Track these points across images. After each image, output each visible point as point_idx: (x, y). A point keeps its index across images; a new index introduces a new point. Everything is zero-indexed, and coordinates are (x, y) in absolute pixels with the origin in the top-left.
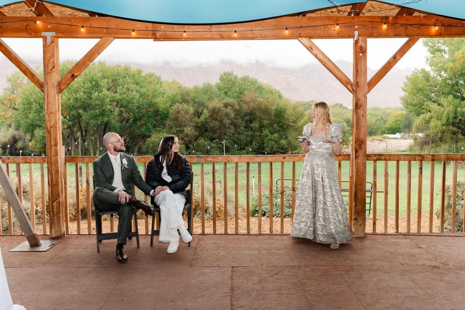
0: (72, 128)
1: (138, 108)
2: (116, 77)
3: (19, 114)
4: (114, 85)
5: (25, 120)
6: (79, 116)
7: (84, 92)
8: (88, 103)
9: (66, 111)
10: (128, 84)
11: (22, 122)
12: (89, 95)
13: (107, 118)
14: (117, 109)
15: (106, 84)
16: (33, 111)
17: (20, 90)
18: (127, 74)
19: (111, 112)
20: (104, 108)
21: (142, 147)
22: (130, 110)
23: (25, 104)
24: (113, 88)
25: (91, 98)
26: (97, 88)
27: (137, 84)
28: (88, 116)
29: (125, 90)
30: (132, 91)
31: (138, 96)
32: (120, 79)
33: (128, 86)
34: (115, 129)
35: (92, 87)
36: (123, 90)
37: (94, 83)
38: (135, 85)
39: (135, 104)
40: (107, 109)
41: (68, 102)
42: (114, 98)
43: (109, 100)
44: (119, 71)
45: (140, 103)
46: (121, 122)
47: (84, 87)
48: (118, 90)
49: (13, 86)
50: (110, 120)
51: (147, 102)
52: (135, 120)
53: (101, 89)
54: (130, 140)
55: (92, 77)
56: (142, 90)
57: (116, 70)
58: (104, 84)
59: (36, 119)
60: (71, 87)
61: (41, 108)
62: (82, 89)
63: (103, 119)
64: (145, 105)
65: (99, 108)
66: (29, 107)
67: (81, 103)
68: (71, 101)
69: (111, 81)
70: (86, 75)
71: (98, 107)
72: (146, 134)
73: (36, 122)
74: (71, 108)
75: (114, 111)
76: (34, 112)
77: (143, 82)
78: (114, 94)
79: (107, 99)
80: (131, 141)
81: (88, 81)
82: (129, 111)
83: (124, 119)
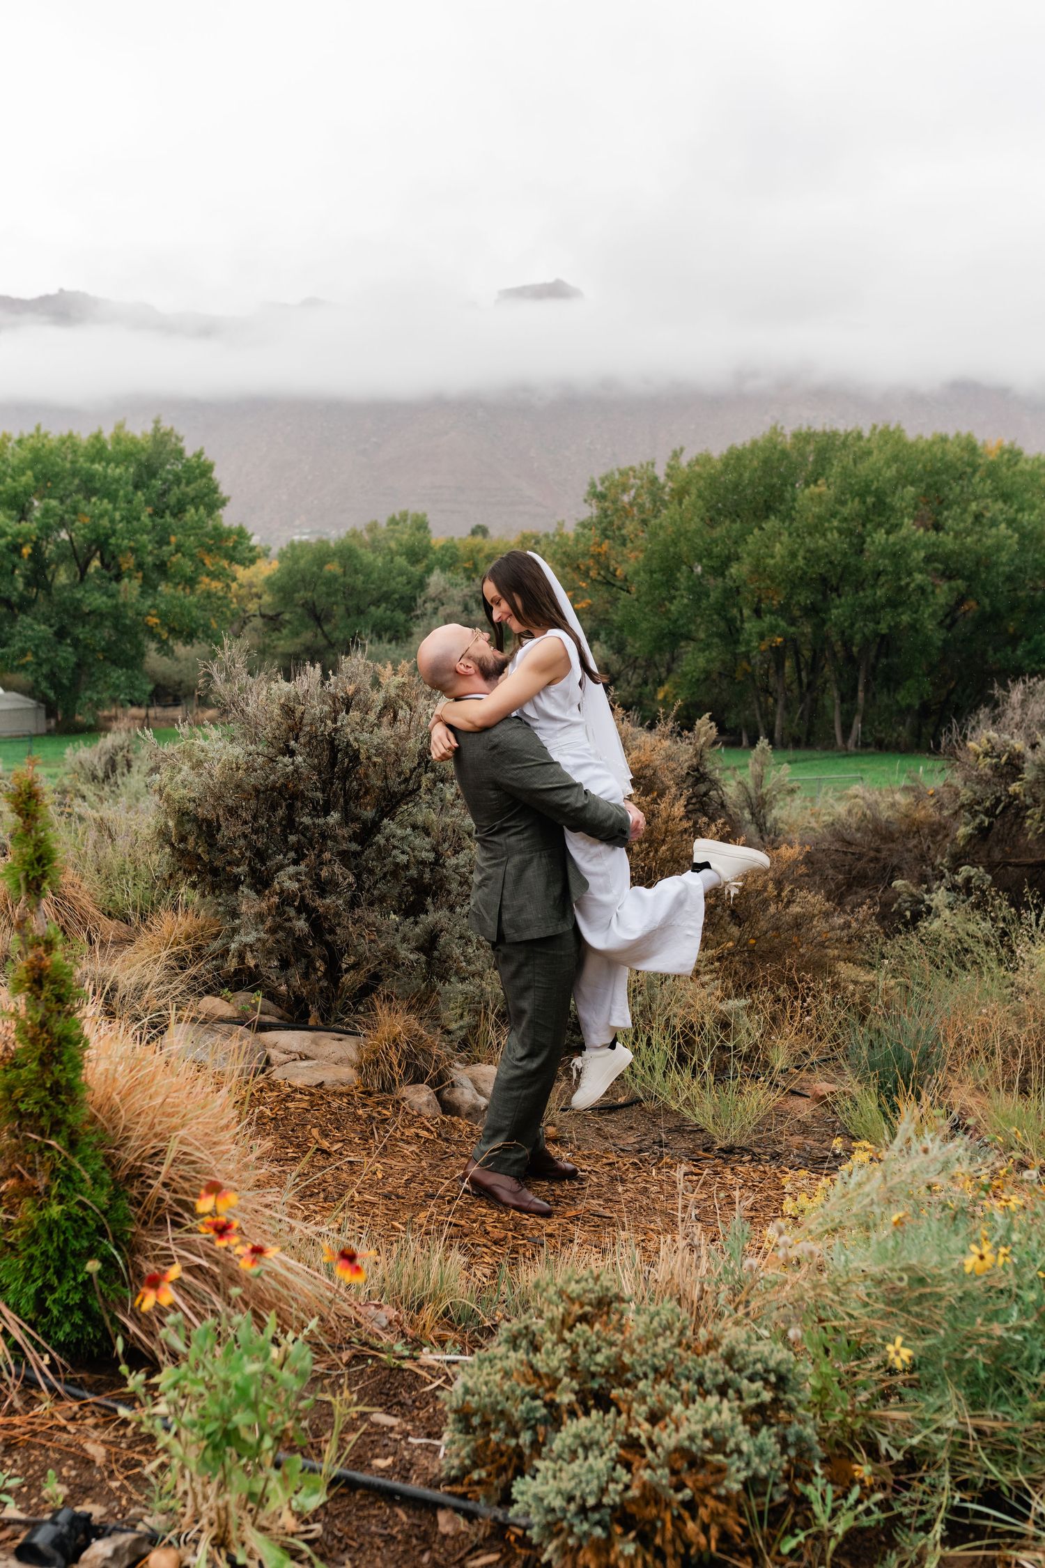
1: (1010, 578)
2: (938, 478)
4: (930, 502)
7: (840, 532)
8: (849, 565)
10: (976, 498)
12: (858, 542)
13: (911, 616)
14: (944, 586)
18: (972, 465)
19: (925, 593)
20: (902, 583)
22: (983, 588)
23: (654, 571)
25: (861, 551)
26: (880, 515)
27: (1006, 498)
29: (969, 520)
30: (994, 523)
31: (1015, 540)
32: (951, 483)
33: (981, 508)
34: (928, 651)
35: (866, 513)
36: (964, 521)
37: (870, 500)
38: (1003, 500)
39: (1002, 568)
40: (912, 585)
41: (791, 565)
42: (937, 549)
43: (922, 554)
44: (948, 458)
45: (1018, 563)
47: (839, 513)
48: (948, 522)
49: (605, 513)
50: (918, 620)
53: (895, 521)
55: (866, 481)
56: (1025, 517)
57: (937, 454)
58: (904, 505)
59: (686, 617)
62: (836, 523)
63: (898, 619)
64: (1030, 570)
65: (888, 582)
66: (667, 579)
67: (829, 567)
68: (799, 562)
69: (923, 491)
70: (845, 474)
71: (883, 579)
74: (797, 581)
75: (934, 593)
77: (1026, 491)
78: (938, 533)
81: (855, 493)
82: (979, 590)
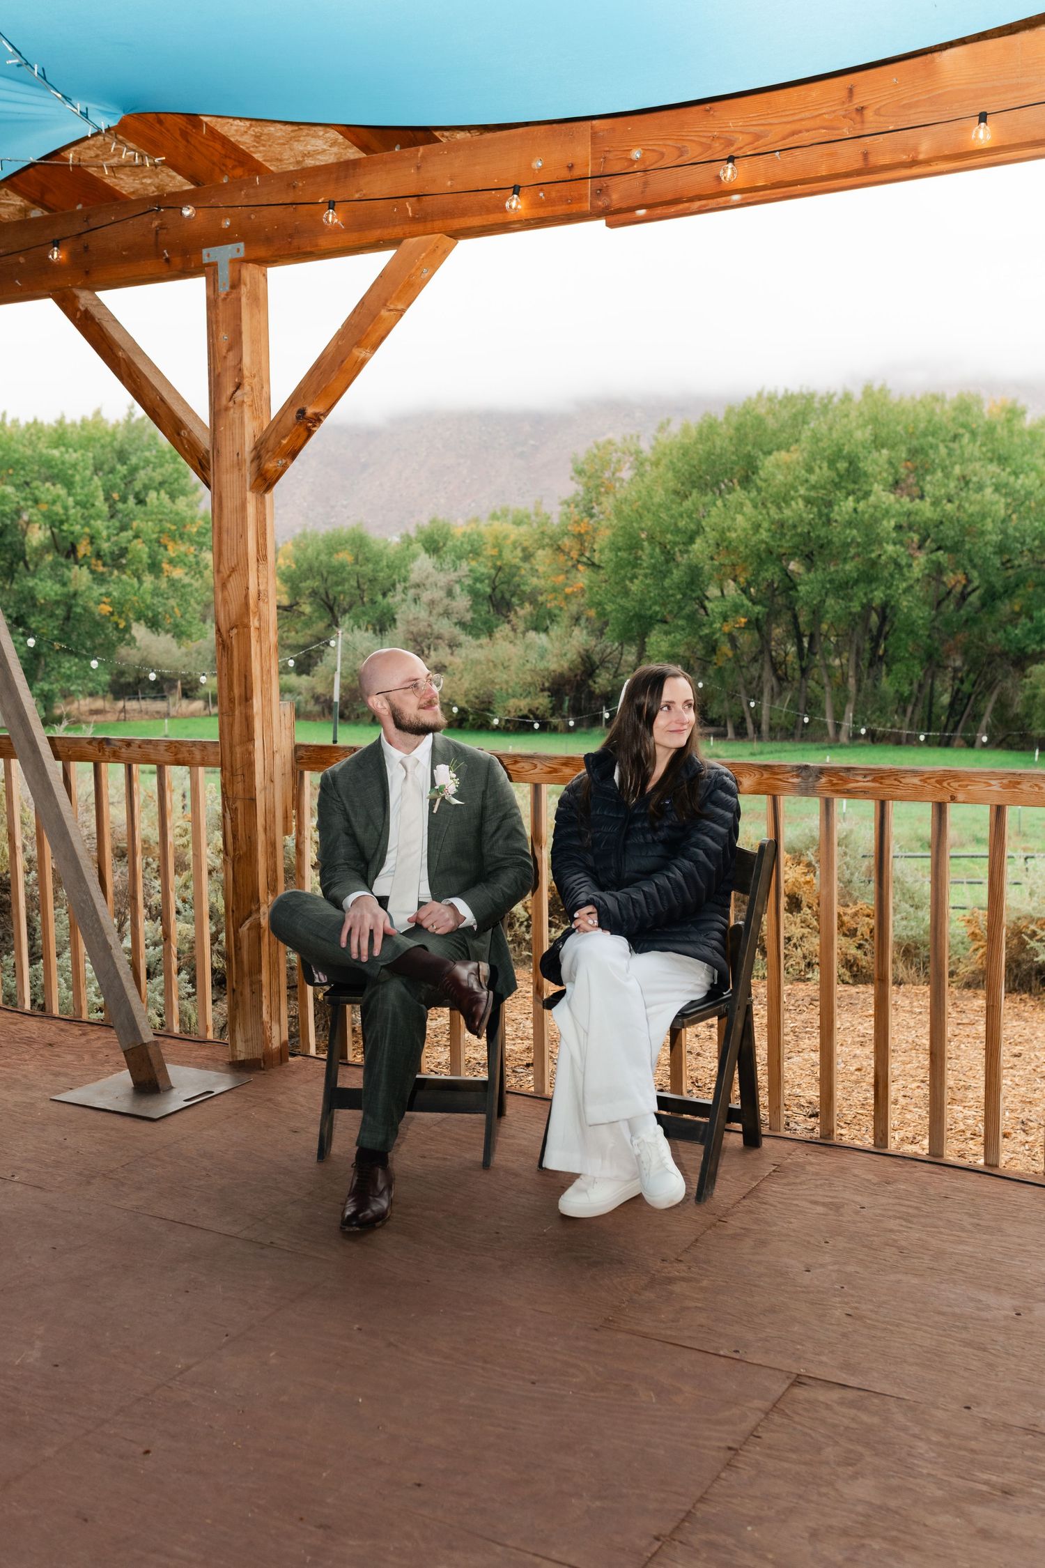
0: (765, 628)
1: (1001, 549)
2: (922, 440)
3: (606, 581)
4: (916, 468)
5: (618, 600)
6: (790, 583)
7: (808, 501)
8: (818, 537)
9: (744, 569)
10: (964, 461)
11: (609, 607)
12: (825, 511)
13: (884, 593)
14: (922, 558)
15: (886, 466)
16: (642, 572)
17: (608, 503)
18: (963, 426)
19: (898, 565)
20: (873, 555)
21: (1012, 699)
22: (971, 560)
23: (620, 549)
24: (911, 480)
25: (829, 521)
26: (855, 482)
27: (1002, 460)
28: (817, 586)
29: (952, 485)
30: (980, 488)
31: (1002, 505)
32: (937, 446)
33: (968, 472)
34: (912, 631)
35: (837, 480)
36: (946, 486)
37: (842, 465)
38: (995, 463)
39: (988, 538)
40: (883, 558)
41: (754, 539)
42: (912, 518)
43: (893, 523)
44: (936, 418)
45: (1011, 531)
46: (939, 603)
47: (807, 481)
48: (928, 488)
49: (588, 490)
50: (893, 597)
51: (1036, 528)
52: (991, 597)
53: (866, 488)
54: (969, 672)
55: (837, 445)
56: (1020, 482)
57: (923, 415)
58: (878, 469)
59: (650, 598)
60: (762, 484)
61: (667, 561)
62: (802, 491)
63: (870, 596)
64: (1028, 540)
65: (858, 555)
66: (631, 558)
67: (796, 539)
68: (764, 535)
69: (904, 455)
70: (816, 439)
71: (853, 551)
72: (1029, 650)
73: (650, 608)
74: (763, 556)
75: (910, 566)
76: (646, 576)
77: (1024, 454)
78: (912, 500)
79: (885, 523)
80: (972, 676)
81: (823, 458)
82: (966, 562)
83: (949, 593)
